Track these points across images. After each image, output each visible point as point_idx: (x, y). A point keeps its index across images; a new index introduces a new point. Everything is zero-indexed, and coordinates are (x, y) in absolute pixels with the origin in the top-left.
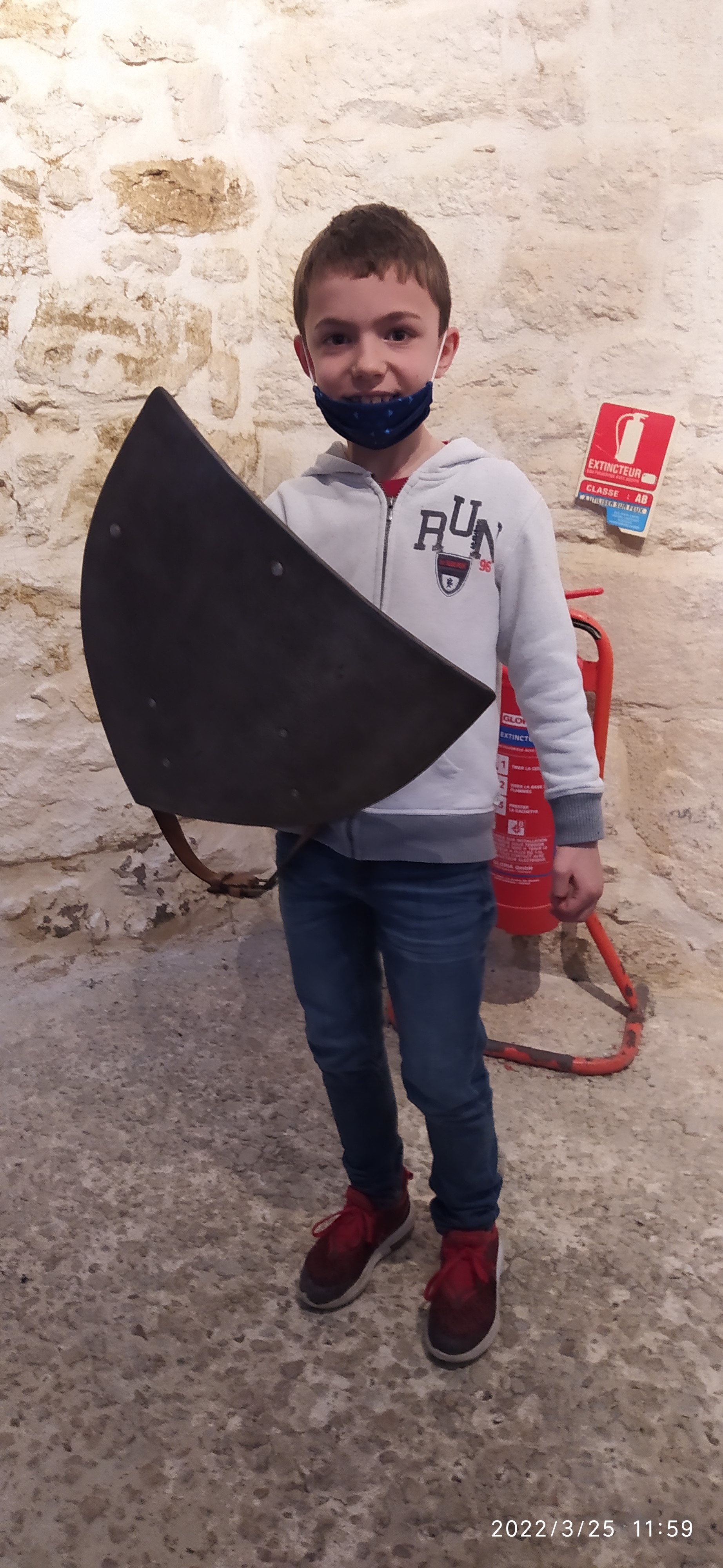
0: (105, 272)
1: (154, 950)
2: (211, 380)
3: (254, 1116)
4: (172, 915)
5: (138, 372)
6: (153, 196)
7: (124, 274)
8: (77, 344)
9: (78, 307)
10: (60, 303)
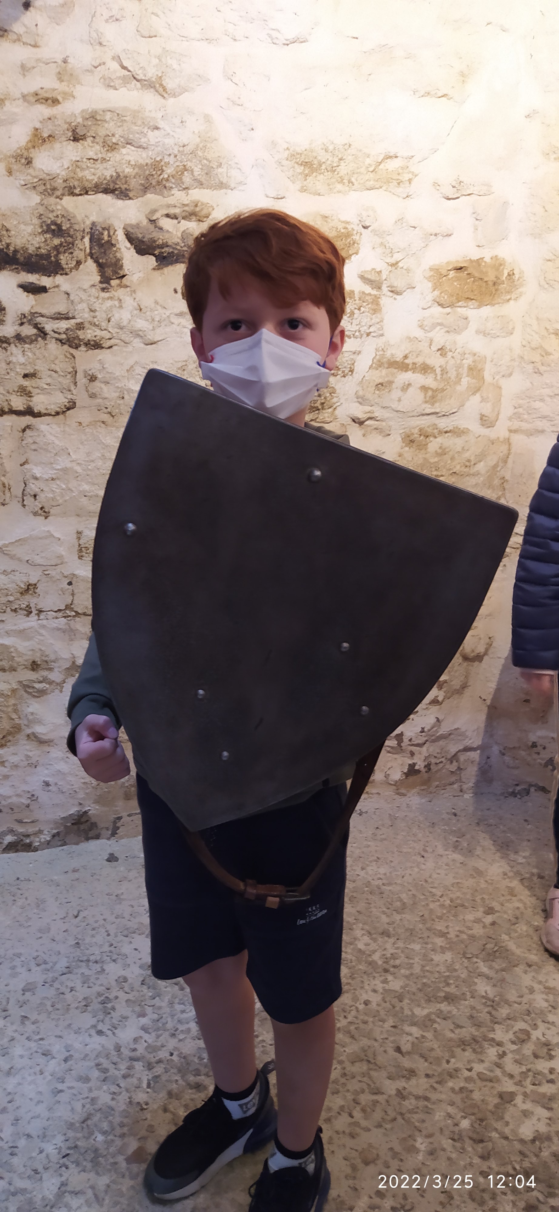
0: (419, 333)
1: (404, 795)
2: (481, 402)
3: (478, 921)
4: (419, 771)
5: (433, 397)
6: (455, 284)
7: (430, 335)
8: (396, 380)
9: (399, 357)
10: (388, 354)
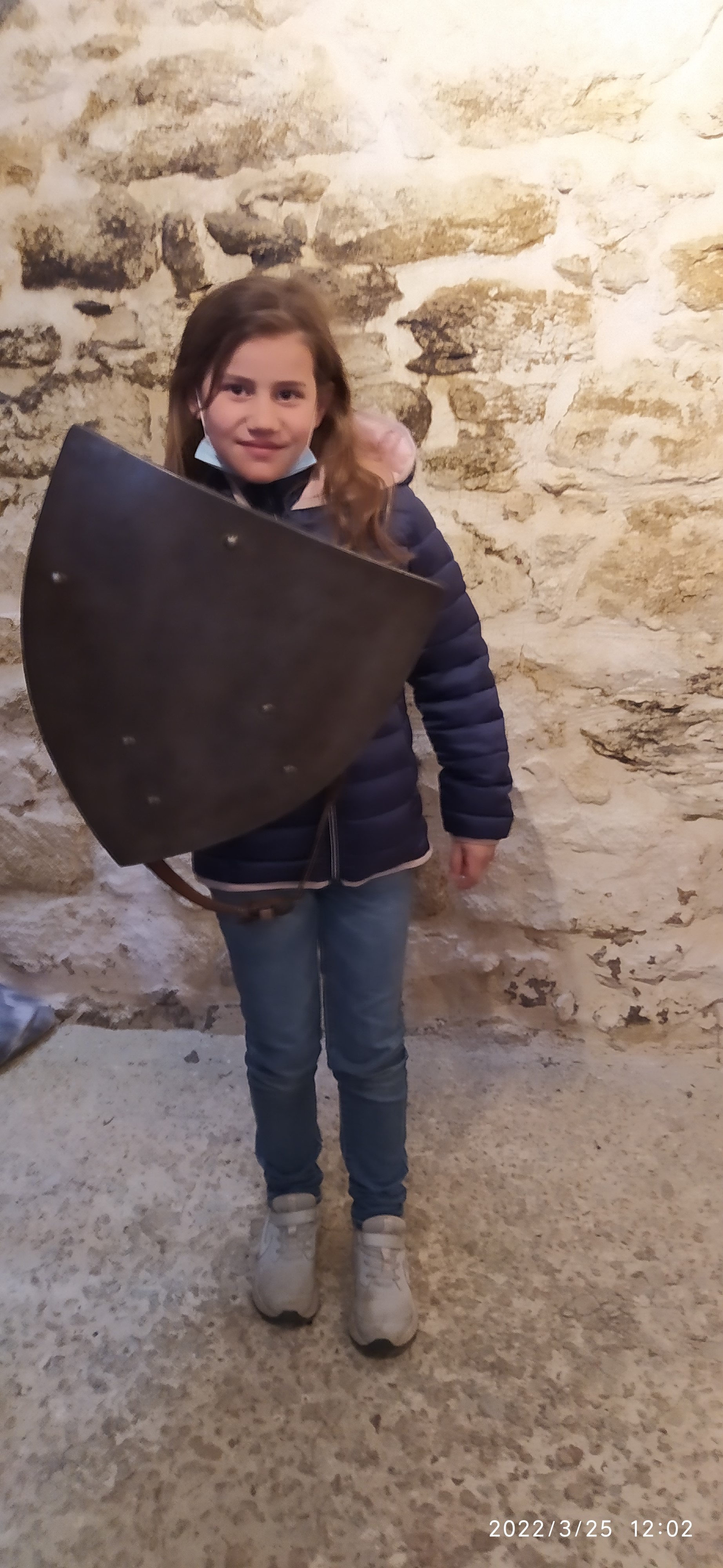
0: (654, 353)
1: (621, 1050)
4: (647, 1019)
5: (675, 454)
6: (718, 271)
7: (674, 355)
8: (610, 428)
9: (617, 391)
10: (599, 388)
